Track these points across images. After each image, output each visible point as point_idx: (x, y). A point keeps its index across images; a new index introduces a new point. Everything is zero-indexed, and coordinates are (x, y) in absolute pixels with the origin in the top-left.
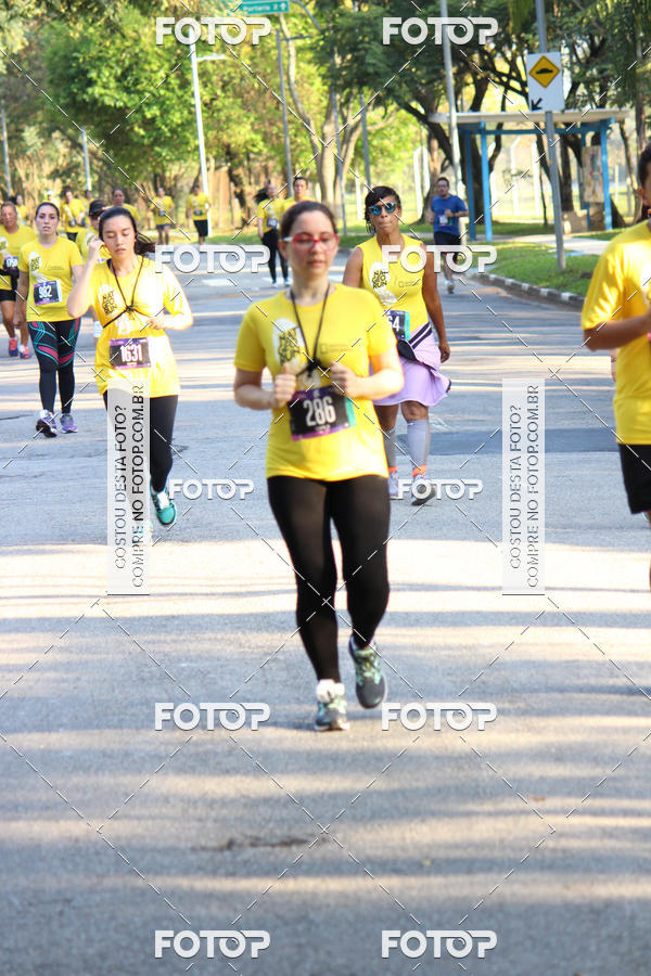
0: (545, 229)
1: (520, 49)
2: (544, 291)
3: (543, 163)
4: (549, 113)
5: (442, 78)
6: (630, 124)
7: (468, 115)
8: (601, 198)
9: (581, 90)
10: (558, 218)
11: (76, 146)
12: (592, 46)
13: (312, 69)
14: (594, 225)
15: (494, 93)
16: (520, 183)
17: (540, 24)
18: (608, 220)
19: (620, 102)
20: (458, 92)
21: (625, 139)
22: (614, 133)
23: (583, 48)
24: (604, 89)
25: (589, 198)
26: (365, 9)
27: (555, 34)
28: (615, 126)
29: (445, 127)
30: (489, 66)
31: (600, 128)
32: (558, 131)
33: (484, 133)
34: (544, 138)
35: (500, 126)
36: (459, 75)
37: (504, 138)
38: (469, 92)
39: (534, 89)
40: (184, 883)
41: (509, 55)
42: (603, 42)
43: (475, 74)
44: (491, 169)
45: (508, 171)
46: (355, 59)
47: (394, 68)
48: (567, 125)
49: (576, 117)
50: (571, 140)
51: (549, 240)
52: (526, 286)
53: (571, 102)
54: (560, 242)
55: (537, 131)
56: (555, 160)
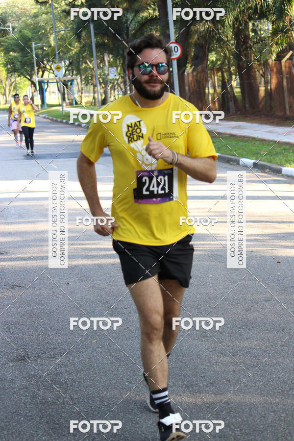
0: (59, 105)
1: (52, 63)
2: (59, 120)
3: (59, 90)
4: (59, 78)
5: (34, 70)
6: (79, 80)
7: (40, 79)
8: (72, 98)
9: (67, 72)
10: (62, 103)
12: (70, 62)
13: (3, 68)
14: (71, 104)
15: (46, 73)
16: (53, 95)
17: (57, 57)
18: (74, 103)
19: (76, 75)
20: (38, 73)
21: (78, 84)
22: (75, 82)
23: (67, 63)
24: (73, 72)
25: (69, 98)
26: (15, 54)
27: (61, 59)
28: (75, 81)
29: (35, 82)
30: (45, 67)
31: (72, 81)
32: (62, 82)
33: (44, 83)
34: (59, 84)
35: (48, 81)
36: (38, 69)
37: (49, 84)
38: (41, 73)
39: (56, 72)
41: (50, 65)
42: (72, 61)
43: (42, 69)
44: (46, 91)
45: (50, 92)
46: (13, 66)
47: (23, 68)
48: (64, 81)
49: (65, 78)
50: (65, 84)
51: (60, 108)
52: (55, 119)
53: (65, 75)
54: (63, 108)
55: (57, 82)
56: (61, 88)
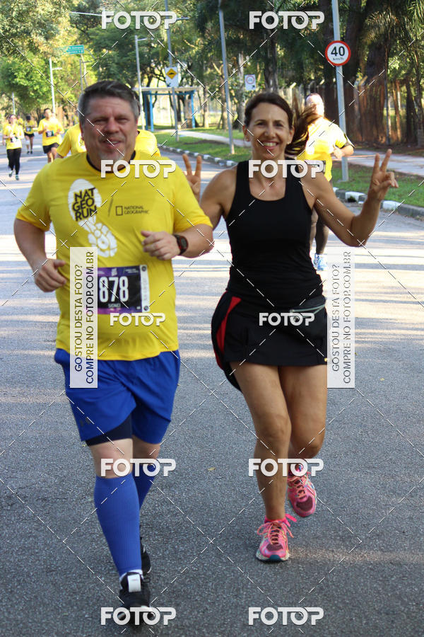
0: (172, 127)
1: (163, 66)
2: (171, 149)
3: (171, 105)
4: (173, 88)
5: (137, 75)
6: (201, 92)
7: (145, 88)
8: (191, 117)
9: (185, 80)
10: (176, 124)
11: (10, 99)
12: (188, 65)
13: (92, 73)
14: (189, 126)
15: (154, 81)
16: (163, 112)
17: (170, 58)
18: (194, 124)
19: (198, 84)
20: (142, 81)
21: (200, 97)
22: (196, 95)
23: (185, 66)
24: (192, 81)
25: (187, 117)
26: (110, 52)
27: (175, 62)
28: (196, 93)
30: (153, 72)
31: (191, 93)
32: (176, 94)
33: (151, 94)
34: (172, 96)
35: (156, 92)
36: (143, 75)
37: (158, 96)
38: (146, 80)
39: (168, 80)
40: (42, 353)
41: (160, 68)
42: (192, 64)
43: (148, 75)
44: (153, 106)
45: (159, 107)
46: (106, 69)
47: (120, 72)
48: (180, 92)
49: (181, 89)
50: (181, 97)
51: (173, 131)
52: (165, 147)
53: (181, 85)
54: (177, 132)
55: (169, 94)
56: (175, 103)
